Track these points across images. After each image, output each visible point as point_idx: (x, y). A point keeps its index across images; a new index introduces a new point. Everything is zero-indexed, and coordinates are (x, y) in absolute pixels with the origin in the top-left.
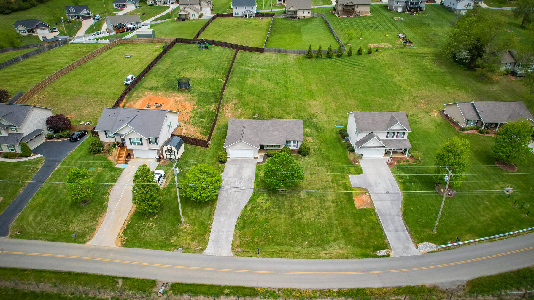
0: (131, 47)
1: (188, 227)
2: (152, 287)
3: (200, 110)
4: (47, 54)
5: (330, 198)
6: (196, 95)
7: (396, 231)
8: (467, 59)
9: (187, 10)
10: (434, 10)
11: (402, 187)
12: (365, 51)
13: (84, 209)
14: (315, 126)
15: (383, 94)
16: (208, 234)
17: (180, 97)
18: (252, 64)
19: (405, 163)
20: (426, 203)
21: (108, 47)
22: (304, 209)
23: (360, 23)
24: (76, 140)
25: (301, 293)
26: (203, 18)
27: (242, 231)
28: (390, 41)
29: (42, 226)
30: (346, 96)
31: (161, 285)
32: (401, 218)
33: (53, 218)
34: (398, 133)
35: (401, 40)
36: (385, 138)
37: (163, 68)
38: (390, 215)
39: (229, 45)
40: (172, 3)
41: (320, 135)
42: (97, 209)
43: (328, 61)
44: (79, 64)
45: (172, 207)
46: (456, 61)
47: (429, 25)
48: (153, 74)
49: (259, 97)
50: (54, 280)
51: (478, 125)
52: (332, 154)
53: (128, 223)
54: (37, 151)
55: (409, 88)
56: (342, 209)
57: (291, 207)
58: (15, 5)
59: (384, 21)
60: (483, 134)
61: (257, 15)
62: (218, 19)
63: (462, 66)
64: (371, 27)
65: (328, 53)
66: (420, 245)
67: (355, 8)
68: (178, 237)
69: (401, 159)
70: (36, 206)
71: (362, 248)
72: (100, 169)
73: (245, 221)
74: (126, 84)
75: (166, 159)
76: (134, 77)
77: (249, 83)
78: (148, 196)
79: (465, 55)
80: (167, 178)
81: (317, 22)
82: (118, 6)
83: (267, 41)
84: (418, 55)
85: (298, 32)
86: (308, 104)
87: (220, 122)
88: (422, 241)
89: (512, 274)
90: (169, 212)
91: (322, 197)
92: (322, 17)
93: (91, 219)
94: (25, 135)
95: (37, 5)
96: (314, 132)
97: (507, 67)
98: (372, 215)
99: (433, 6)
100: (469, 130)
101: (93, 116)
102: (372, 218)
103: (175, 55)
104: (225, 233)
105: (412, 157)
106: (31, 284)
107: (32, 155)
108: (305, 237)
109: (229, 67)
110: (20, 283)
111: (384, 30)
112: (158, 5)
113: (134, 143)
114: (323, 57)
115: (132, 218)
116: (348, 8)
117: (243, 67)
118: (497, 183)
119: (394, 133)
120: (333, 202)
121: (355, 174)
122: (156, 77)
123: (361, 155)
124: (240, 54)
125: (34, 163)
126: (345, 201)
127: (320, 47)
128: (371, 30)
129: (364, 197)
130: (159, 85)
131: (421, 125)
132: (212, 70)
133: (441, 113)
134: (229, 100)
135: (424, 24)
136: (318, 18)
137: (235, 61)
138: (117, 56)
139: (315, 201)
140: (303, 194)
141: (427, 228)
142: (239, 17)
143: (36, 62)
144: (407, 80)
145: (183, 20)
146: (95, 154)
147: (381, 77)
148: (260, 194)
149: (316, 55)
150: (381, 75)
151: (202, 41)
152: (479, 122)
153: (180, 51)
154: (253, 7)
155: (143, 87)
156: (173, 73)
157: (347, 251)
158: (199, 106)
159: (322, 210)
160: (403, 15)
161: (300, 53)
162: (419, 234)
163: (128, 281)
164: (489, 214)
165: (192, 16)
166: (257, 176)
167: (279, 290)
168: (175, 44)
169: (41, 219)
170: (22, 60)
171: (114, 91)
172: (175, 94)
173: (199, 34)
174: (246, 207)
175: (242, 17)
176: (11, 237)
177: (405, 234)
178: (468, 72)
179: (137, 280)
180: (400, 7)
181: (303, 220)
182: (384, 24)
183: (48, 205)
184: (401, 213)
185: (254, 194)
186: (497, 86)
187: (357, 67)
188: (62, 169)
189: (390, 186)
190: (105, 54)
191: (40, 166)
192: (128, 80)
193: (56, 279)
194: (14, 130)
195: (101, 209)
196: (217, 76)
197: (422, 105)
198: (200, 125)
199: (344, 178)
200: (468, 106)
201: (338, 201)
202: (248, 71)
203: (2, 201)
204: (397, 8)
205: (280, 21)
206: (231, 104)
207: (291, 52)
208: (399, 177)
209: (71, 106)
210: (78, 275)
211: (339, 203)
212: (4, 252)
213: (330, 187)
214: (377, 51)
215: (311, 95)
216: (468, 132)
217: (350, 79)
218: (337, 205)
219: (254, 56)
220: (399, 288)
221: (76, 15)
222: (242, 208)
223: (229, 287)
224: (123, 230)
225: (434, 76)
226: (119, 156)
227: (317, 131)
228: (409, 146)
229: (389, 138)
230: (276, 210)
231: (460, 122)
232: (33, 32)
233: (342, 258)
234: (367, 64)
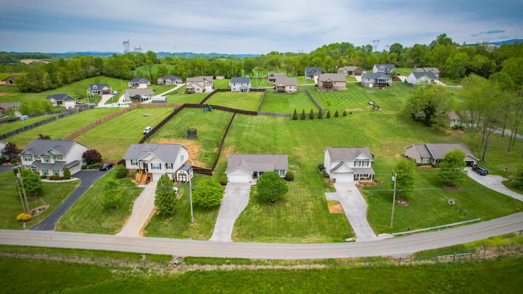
0: (148, 110)
1: (196, 225)
2: (169, 260)
3: (205, 152)
4: (78, 115)
5: (309, 207)
6: (202, 142)
7: (361, 226)
8: (423, 118)
9: (193, 85)
10: (399, 86)
11: (367, 200)
12: (341, 114)
13: (113, 213)
14: (299, 164)
15: (355, 143)
16: (212, 229)
17: (189, 143)
18: (247, 123)
19: (371, 186)
20: (386, 210)
21: (129, 110)
22: (288, 214)
23: (337, 96)
24: (105, 170)
25: (286, 262)
26: (206, 92)
27: (239, 227)
28: (362, 107)
29: (81, 224)
30: (324, 145)
31: (176, 258)
32: (365, 219)
33: (89, 219)
34: (363, 162)
35: (371, 106)
36: (353, 167)
37: (174, 123)
38: (357, 217)
39: (228, 109)
40: (178, 83)
41: (303, 169)
42: (124, 213)
43: (311, 121)
44: (106, 120)
45: (183, 212)
46: (416, 120)
47: (394, 95)
48: (166, 128)
49: (253, 144)
50: (92, 256)
51: (431, 162)
52: (312, 181)
53: (149, 222)
54: (75, 176)
55: (376, 139)
56: (319, 213)
57: (279, 212)
58: (45, 86)
59: (358, 93)
60: (435, 167)
61: (251, 90)
62: (218, 93)
63: (421, 123)
64: (347, 98)
65: (310, 115)
66: (380, 235)
67: (334, 84)
68: (189, 232)
69: (367, 183)
70: (75, 212)
71: (334, 237)
72: (125, 188)
73: (242, 221)
74: (145, 134)
75: (178, 182)
76: (151, 129)
77: (245, 134)
78: (167, 197)
79: (421, 114)
80: (180, 194)
81: (302, 95)
82: (133, 85)
83: (260, 107)
84: (384, 116)
85: (286, 102)
86: (294, 150)
87: (221, 160)
88: (382, 233)
89: (448, 248)
90: (181, 215)
91: (303, 207)
92: (306, 91)
93: (119, 220)
94: (67, 163)
95: (63, 86)
96: (298, 167)
97: (456, 123)
98: (343, 217)
99: (400, 83)
100: (424, 165)
101: (118, 155)
102: (343, 219)
103: (184, 115)
104: (226, 228)
105: (376, 181)
106: (75, 258)
107: (71, 178)
108: (289, 231)
109: (228, 124)
110: (66, 258)
111: (357, 99)
112: (167, 84)
113: (155, 168)
114: (306, 118)
115: (152, 219)
116: (328, 84)
117: (240, 124)
118: (443, 197)
119: (360, 162)
120: (312, 209)
121: (329, 192)
122: (169, 129)
123: (335, 180)
124: (237, 116)
125: (73, 184)
126: (321, 209)
127: (304, 111)
128: (346, 100)
129: (337, 206)
130: (172, 134)
131: (385, 163)
132: (214, 125)
133: (403, 156)
134: (228, 145)
135: (391, 95)
136: (303, 92)
137: (233, 121)
138: (136, 116)
139: (297, 209)
140: (288, 205)
141: (385, 224)
142: (236, 92)
143: (69, 120)
144: (375, 133)
145: (189, 93)
146: (121, 178)
147: (354, 131)
148: (254, 205)
149: (300, 117)
150: (354, 130)
151: (207, 106)
152: (431, 158)
153: (187, 113)
154: (248, 84)
155: (159, 136)
156: (182, 127)
157: (322, 239)
158: (204, 149)
159: (303, 215)
160: (374, 89)
161: (287, 116)
162: (379, 229)
163: (150, 256)
164: (435, 216)
165: (197, 90)
166: (251, 193)
167: (268, 260)
168: (184, 108)
169: (79, 220)
170: (58, 119)
171: (135, 138)
172: (184, 140)
173: (204, 101)
174: (243, 212)
175: (239, 92)
176: (56, 230)
177: (368, 229)
178: (425, 128)
179: (157, 255)
180: (371, 83)
181: (288, 220)
182: (357, 95)
183: (84, 210)
184: (365, 216)
185: (249, 204)
186: (449, 137)
187: (334, 125)
188: (95, 188)
189: (358, 199)
190: (126, 114)
191: (77, 186)
192: (147, 130)
193: (94, 255)
194: (60, 159)
195: (127, 213)
196: (219, 130)
197: (387, 150)
198: (205, 161)
199: (321, 195)
200: (422, 148)
201: (316, 208)
202: (244, 127)
203: (49, 207)
204: (368, 84)
205: (271, 94)
206: (230, 148)
207: (280, 115)
208: (364, 194)
209: (100, 148)
210: (110, 252)
211: (317, 210)
212: (53, 239)
213: (310, 200)
214: (351, 113)
215: (296, 143)
216: (424, 166)
217: (328, 133)
218: (315, 212)
219: (249, 118)
220: (362, 258)
221: (97, 91)
222: (239, 213)
223: (229, 259)
224: (145, 226)
225: (398, 130)
226: (141, 179)
227: (300, 167)
228: (372, 172)
229: (356, 167)
230: (267, 214)
231: (416, 160)
232: (61, 104)
233: (318, 243)
234: (342, 123)
